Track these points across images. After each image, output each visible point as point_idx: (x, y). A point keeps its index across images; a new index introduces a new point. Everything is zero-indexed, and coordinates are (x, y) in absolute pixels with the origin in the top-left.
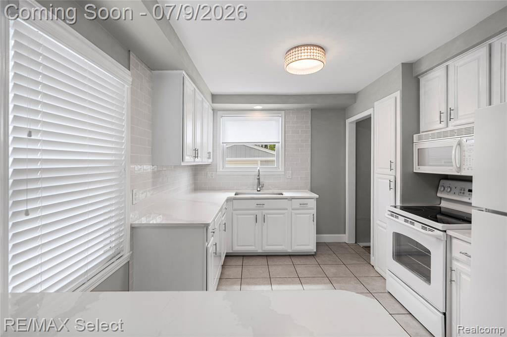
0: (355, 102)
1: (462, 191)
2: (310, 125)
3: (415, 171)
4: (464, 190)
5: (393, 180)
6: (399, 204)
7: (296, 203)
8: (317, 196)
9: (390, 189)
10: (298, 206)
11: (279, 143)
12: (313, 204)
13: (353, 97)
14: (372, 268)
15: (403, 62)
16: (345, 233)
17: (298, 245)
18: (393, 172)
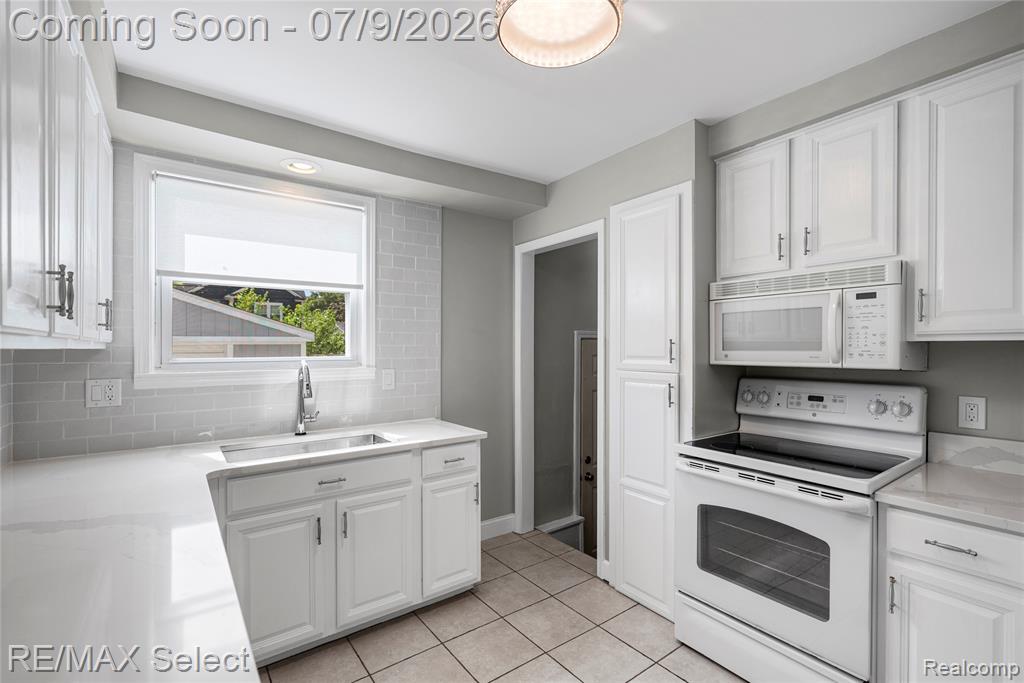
0: (546, 205)
1: (795, 400)
2: (439, 247)
3: (713, 362)
4: (799, 398)
5: (674, 383)
6: (689, 436)
7: (434, 459)
8: (483, 434)
9: (670, 403)
10: (440, 468)
11: (360, 287)
12: (473, 456)
13: (541, 192)
14: (606, 587)
15: (698, 118)
16: (513, 512)
17: (439, 579)
18: (674, 366)
